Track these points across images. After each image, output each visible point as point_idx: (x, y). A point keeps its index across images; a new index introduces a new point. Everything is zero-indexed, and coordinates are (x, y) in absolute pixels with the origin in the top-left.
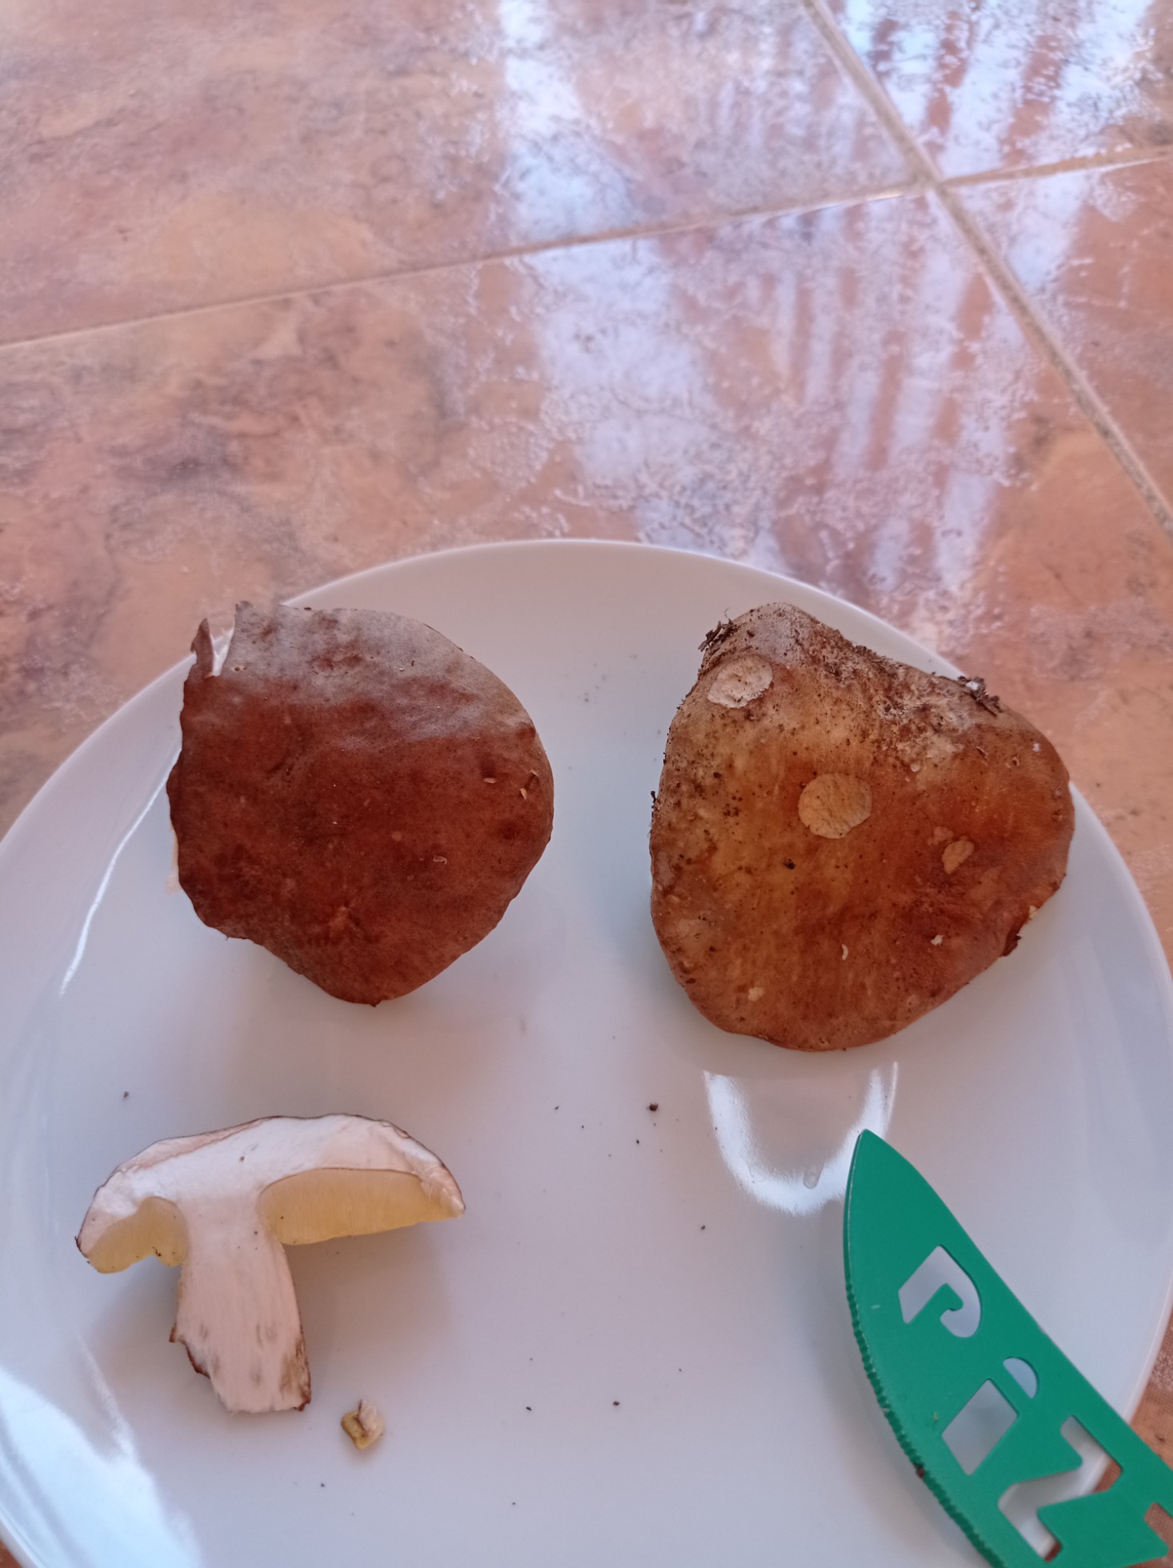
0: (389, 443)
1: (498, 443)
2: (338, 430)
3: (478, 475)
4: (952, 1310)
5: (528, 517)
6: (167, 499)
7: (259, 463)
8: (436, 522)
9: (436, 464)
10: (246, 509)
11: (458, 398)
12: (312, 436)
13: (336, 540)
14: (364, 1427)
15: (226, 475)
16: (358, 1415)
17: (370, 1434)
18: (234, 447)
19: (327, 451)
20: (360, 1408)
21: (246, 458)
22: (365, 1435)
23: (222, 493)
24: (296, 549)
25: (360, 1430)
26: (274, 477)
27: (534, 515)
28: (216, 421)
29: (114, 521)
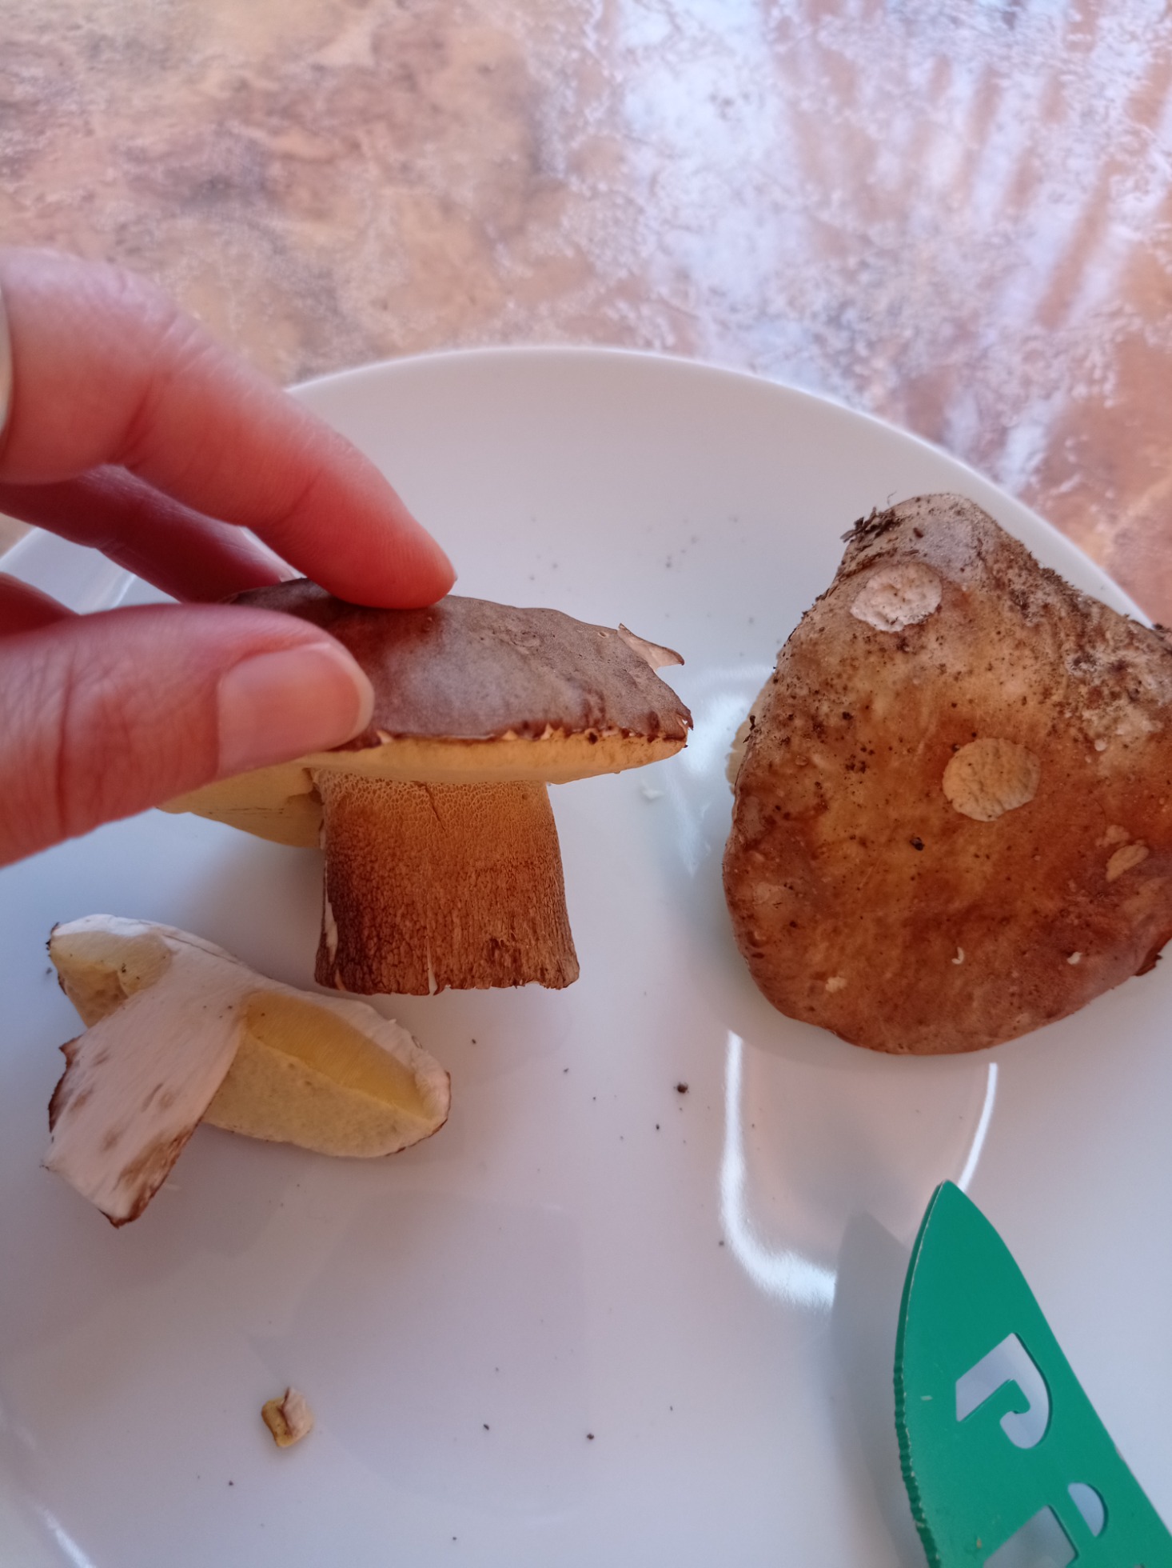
0: (466, 194)
1: (600, 216)
2: (405, 168)
3: (570, 253)
4: (1016, 1412)
5: (624, 318)
6: (188, 223)
7: (304, 194)
8: (511, 305)
9: (520, 229)
10: (279, 250)
11: (558, 152)
12: (373, 171)
13: (385, 307)
14: (289, 1422)
15: (262, 205)
16: (283, 1406)
17: (295, 1432)
18: (276, 170)
19: (389, 192)
20: (286, 1397)
21: (288, 186)
22: (289, 1432)
23: (253, 226)
24: (335, 311)
25: (283, 1424)
26: (319, 214)
27: (632, 315)
28: (258, 134)
29: (120, 242)
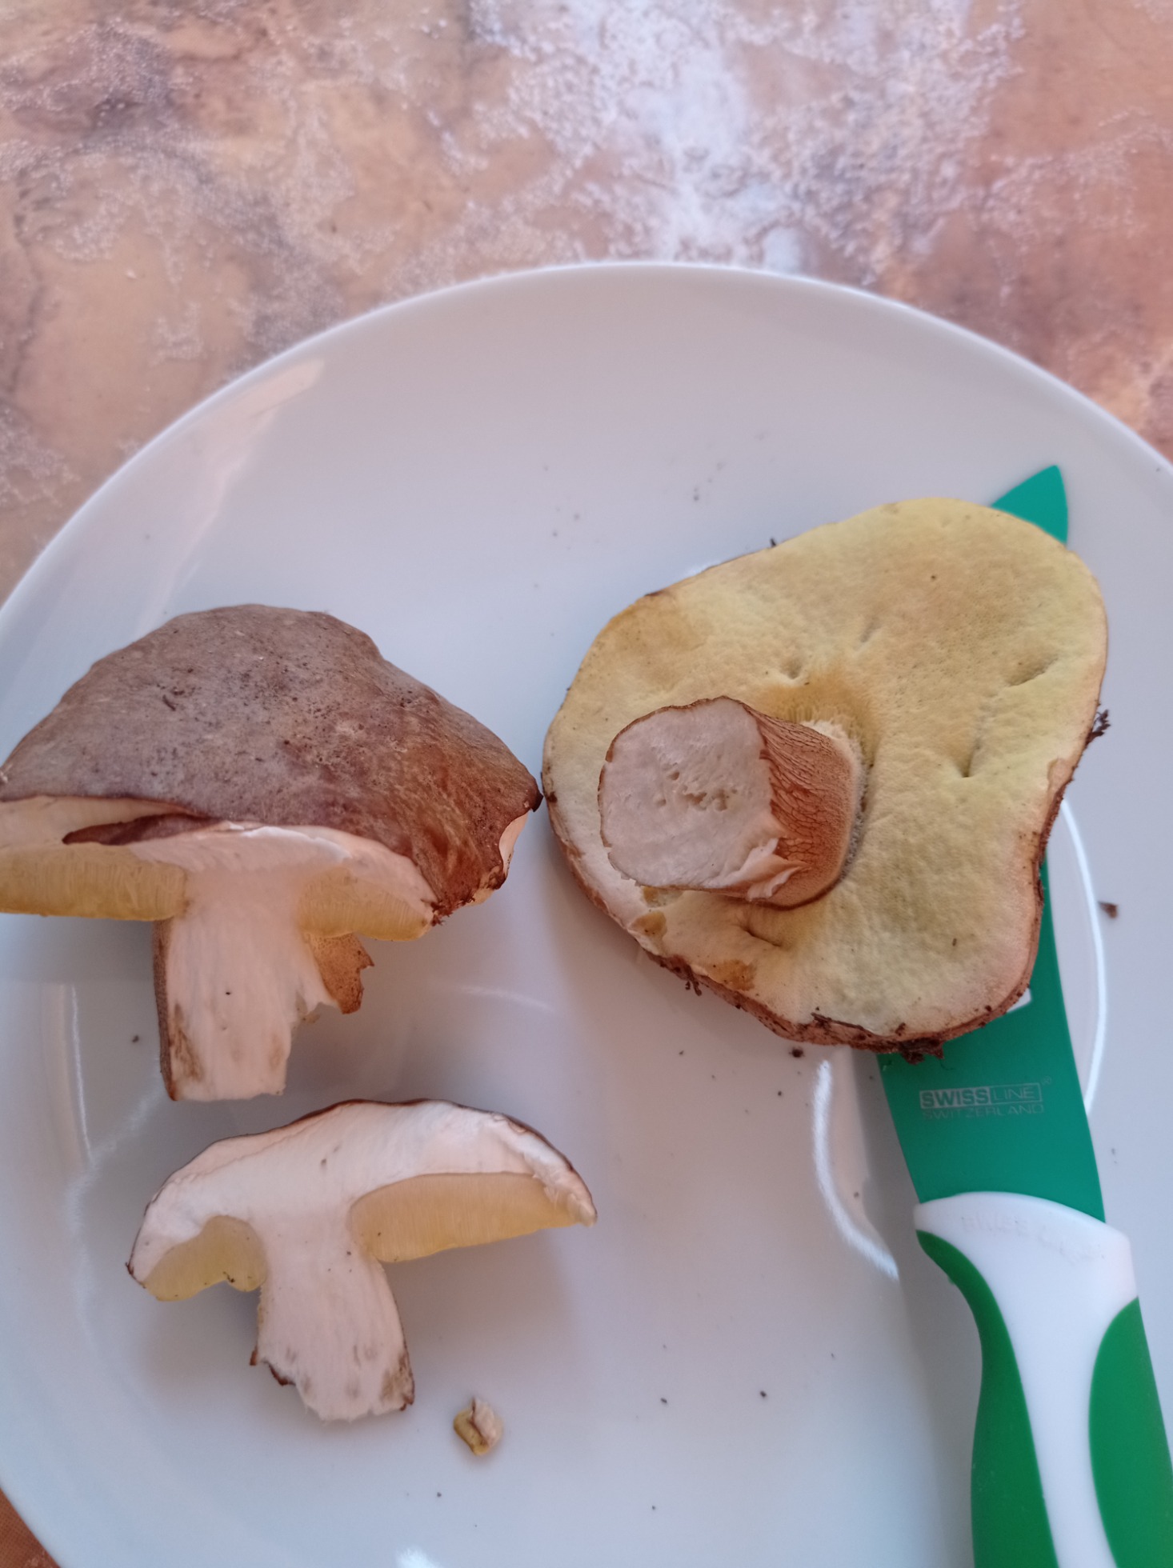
0: (397, 78)
1: (550, 83)
2: (324, 54)
3: (523, 131)
5: (597, 202)
6: (96, 160)
7: (217, 104)
8: (471, 205)
9: (465, 112)
10: (206, 180)
11: (490, 7)
12: (289, 64)
13: (334, 229)
14: (482, 1433)
15: (174, 125)
16: (473, 1418)
17: (489, 1442)
18: (179, 77)
19: (311, 87)
20: (474, 1408)
21: (197, 96)
22: (483, 1442)
23: (171, 154)
24: (280, 243)
25: (476, 1435)
26: (240, 128)
27: (606, 199)
28: (148, 32)
29: (24, 194)
